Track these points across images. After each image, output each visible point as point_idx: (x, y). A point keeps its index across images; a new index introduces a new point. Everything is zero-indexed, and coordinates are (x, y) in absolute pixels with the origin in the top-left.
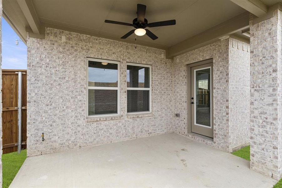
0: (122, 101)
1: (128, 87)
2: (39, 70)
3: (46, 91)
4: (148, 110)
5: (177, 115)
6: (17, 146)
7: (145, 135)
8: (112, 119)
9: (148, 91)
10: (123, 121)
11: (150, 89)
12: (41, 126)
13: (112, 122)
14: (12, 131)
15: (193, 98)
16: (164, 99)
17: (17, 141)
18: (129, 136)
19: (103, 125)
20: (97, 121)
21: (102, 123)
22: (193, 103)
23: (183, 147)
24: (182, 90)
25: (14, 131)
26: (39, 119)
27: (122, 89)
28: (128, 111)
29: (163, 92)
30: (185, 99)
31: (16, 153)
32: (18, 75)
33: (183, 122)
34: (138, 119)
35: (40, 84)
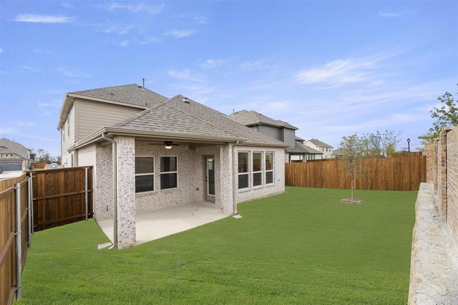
0: (157, 182)
1: (161, 172)
2: (103, 167)
3: (108, 180)
4: (176, 187)
5: (198, 189)
6: (85, 217)
7: (174, 204)
8: (150, 195)
9: (176, 173)
10: (158, 196)
11: (177, 172)
12: (105, 202)
13: (150, 196)
14: (81, 207)
15: (207, 178)
16: (188, 178)
17: (85, 213)
18: (162, 206)
19: (144, 199)
20: (140, 196)
21: (144, 197)
22: (207, 180)
23: (197, 209)
24: (200, 172)
25: (82, 206)
26: (104, 198)
27: (157, 174)
28: (161, 189)
29: (187, 173)
30: (201, 178)
31: (85, 220)
32: (85, 169)
33: (200, 194)
34: (169, 194)
35: (104, 176)
